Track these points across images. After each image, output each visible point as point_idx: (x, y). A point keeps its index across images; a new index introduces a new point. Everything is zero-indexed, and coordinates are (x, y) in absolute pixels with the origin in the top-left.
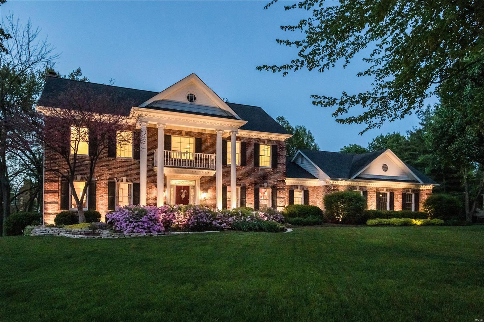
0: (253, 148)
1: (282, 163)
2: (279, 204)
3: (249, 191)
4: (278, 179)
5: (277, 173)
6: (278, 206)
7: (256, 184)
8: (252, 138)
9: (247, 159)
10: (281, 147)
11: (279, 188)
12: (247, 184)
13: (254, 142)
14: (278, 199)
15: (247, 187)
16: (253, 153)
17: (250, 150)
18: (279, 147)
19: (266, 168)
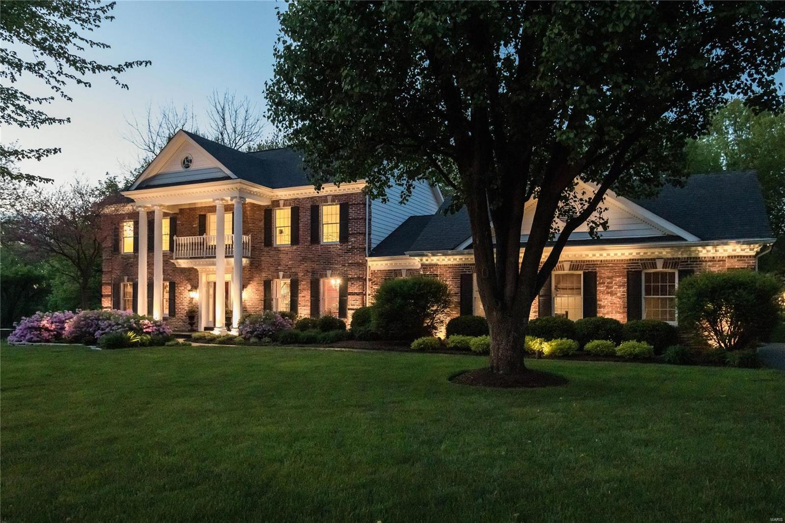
0: (309, 213)
1: (356, 232)
2: (352, 305)
3: (304, 285)
4: (350, 262)
5: (349, 251)
6: (349, 309)
7: (313, 273)
8: (308, 198)
9: (301, 232)
10: (354, 204)
11: (350, 276)
12: (301, 274)
13: (311, 203)
14: (349, 296)
15: (300, 279)
16: (309, 221)
17: (305, 218)
18: (352, 205)
19: (330, 245)
